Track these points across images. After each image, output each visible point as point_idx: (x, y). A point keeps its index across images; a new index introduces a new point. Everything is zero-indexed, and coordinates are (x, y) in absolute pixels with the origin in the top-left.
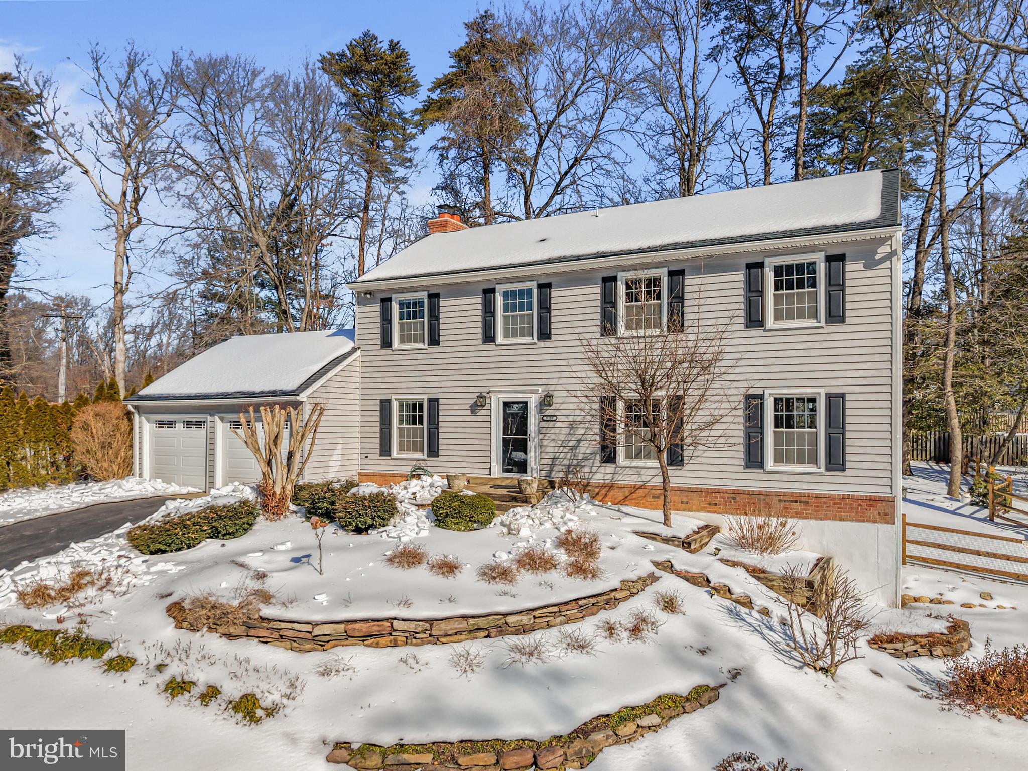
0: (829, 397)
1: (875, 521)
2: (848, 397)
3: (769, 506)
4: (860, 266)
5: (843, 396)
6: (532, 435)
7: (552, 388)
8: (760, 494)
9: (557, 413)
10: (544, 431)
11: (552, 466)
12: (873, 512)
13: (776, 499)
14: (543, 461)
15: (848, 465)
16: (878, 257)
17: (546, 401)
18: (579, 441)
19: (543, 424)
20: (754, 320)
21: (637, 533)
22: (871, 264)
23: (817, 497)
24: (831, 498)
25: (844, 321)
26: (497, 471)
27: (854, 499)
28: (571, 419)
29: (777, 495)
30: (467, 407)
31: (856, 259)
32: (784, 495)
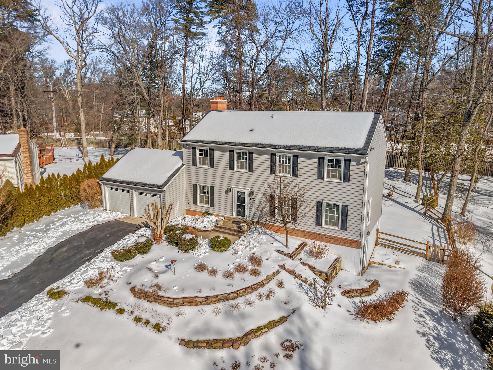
0: (343, 206)
1: (355, 248)
2: (349, 207)
3: (322, 238)
4: (355, 164)
5: (347, 206)
6: (247, 204)
7: (254, 189)
8: (320, 234)
9: (255, 198)
10: (251, 203)
11: (253, 216)
12: (354, 245)
13: (325, 237)
14: (250, 214)
15: (348, 229)
16: (361, 162)
17: (251, 193)
18: (263, 209)
19: (251, 201)
20: (320, 176)
21: (277, 251)
22: (359, 164)
23: (337, 238)
24: (341, 238)
25: (349, 182)
26: (235, 215)
27: (349, 240)
28: (260, 200)
29: (325, 235)
30: (224, 191)
31: (354, 162)
32: (327, 236)
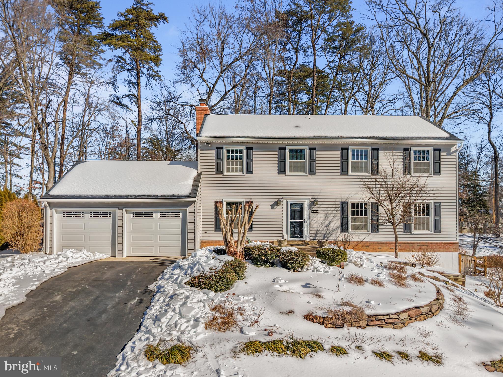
0: (435, 203)
1: (452, 252)
2: (442, 204)
3: (413, 247)
4: (445, 154)
6: (306, 220)
7: (316, 197)
8: (410, 243)
9: (319, 209)
10: (312, 218)
11: (316, 234)
12: (451, 248)
14: (311, 232)
15: (442, 230)
16: (451, 151)
18: (330, 222)
19: (311, 214)
20: (407, 172)
22: (449, 154)
23: (432, 243)
24: (436, 243)
25: (440, 175)
26: (286, 237)
27: (445, 243)
28: (326, 212)
29: (417, 243)
30: (269, 206)
31: (444, 151)
32: (420, 243)
